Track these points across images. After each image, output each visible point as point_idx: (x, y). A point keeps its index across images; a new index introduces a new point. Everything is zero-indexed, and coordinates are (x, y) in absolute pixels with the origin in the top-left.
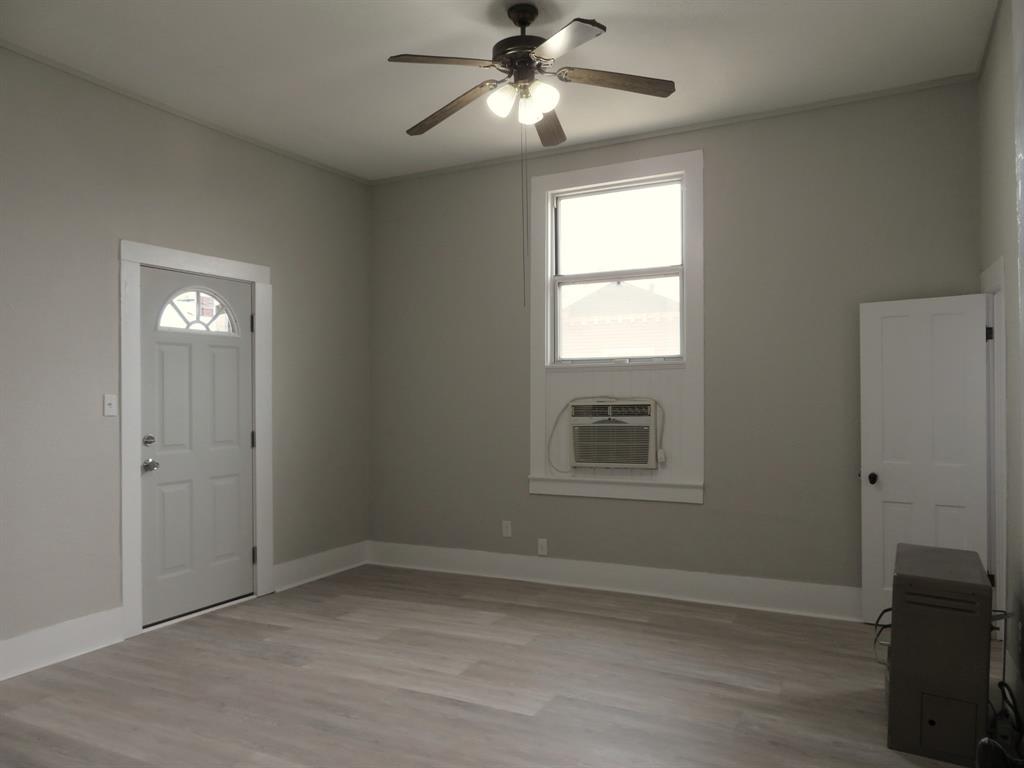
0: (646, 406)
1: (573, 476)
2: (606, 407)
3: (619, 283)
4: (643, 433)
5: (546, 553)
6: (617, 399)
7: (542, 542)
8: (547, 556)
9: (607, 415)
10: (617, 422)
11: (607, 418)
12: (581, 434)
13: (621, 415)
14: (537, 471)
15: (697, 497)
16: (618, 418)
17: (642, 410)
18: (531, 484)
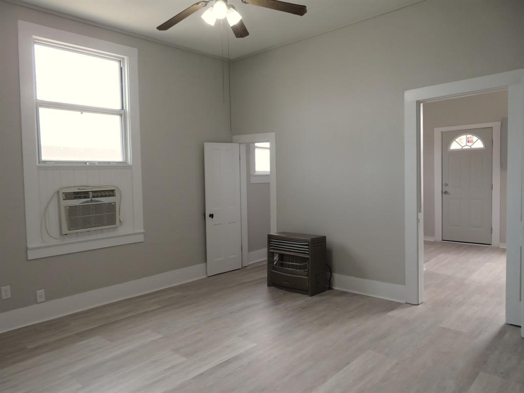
0: (113, 191)
1: (62, 241)
2: (87, 193)
3: (82, 113)
4: (112, 207)
5: (44, 300)
6: (94, 187)
7: (41, 293)
8: (46, 301)
9: (88, 197)
10: (96, 201)
11: (89, 199)
12: (72, 211)
13: (97, 197)
14: (33, 242)
15: (140, 238)
16: (97, 199)
17: (111, 193)
18: (29, 252)
